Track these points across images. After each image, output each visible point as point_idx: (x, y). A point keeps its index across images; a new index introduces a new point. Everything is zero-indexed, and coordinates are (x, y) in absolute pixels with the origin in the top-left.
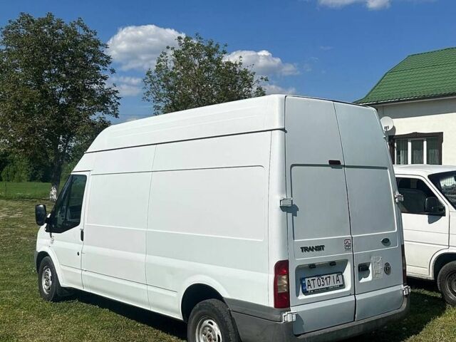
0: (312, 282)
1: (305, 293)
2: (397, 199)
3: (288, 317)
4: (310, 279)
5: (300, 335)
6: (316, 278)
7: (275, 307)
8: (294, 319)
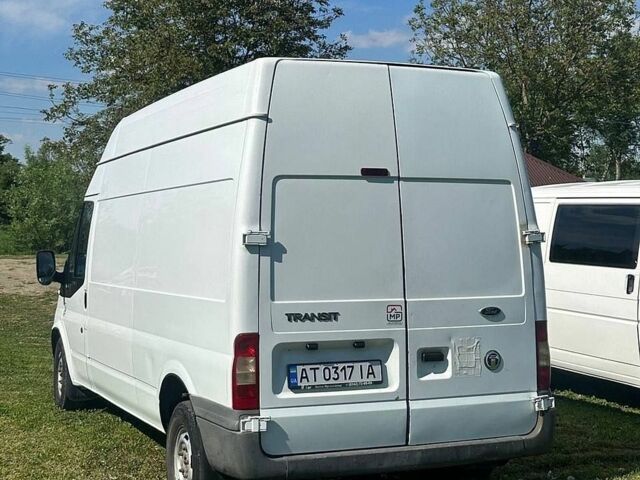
0: (310, 374)
1: (294, 388)
2: (527, 239)
3: (252, 425)
4: (307, 368)
5: (282, 456)
6: (322, 367)
7: (235, 407)
8: (264, 427)
